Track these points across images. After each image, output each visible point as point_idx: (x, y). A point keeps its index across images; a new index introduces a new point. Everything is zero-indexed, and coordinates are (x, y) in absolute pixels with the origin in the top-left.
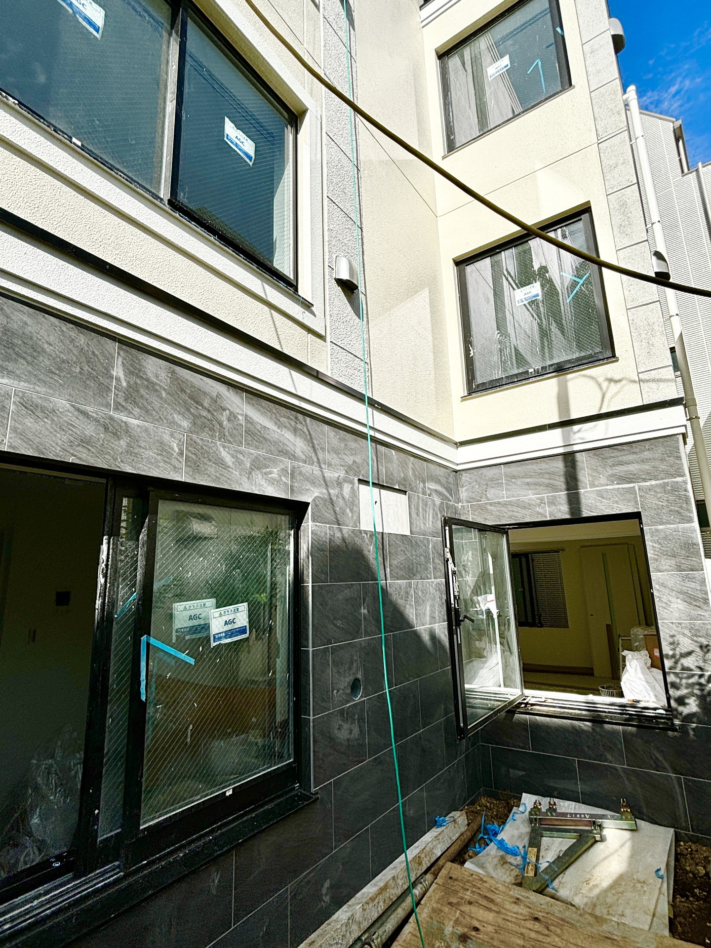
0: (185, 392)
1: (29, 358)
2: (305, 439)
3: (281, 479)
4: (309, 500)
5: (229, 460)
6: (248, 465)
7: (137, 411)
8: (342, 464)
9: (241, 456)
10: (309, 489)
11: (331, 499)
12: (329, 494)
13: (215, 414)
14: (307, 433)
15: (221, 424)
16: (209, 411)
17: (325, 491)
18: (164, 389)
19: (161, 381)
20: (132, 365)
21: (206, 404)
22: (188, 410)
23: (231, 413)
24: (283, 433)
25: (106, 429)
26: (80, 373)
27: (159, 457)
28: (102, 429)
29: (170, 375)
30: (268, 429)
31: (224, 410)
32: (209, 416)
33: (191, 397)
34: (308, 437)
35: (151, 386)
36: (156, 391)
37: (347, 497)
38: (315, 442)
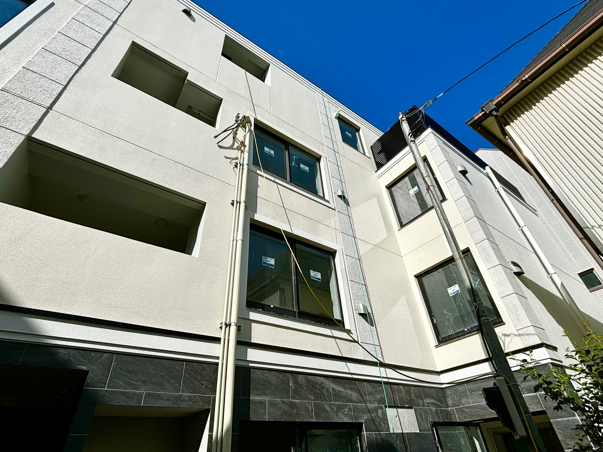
0: (311, 385)
1: (269, 388)
2: (357, 392)
3: (349, 413)
4: (363, 421)
5: (328, 409)
6: (336, 410)
7: (298, 397)
8: (376, 399)
9: (332, 406)
10: (362, 416)
11: (373, 419)
12: (372, 417)
13: (321, 390)
14: (357, 389)
15: (324, 394)
16: (319, 390)
17: (369, 415)
18: (304, 386)
19: (303, 383)
20: (294, 380)
21: (318, 388)
22: (313, 392)
23: (327, 388)
24: (347, 391)
25: (290, 406)
26: (282, 388)
27: (306, 414)
28: (289, 407)
29: (306, 380)
30: (341, 391)
31: (324, 388)
32: (320, 392)
33: (313, 386)
34: (358, 390)
35: (301, 386)
36: (302, 387)
37: (381, 416)
38: (361, 392)
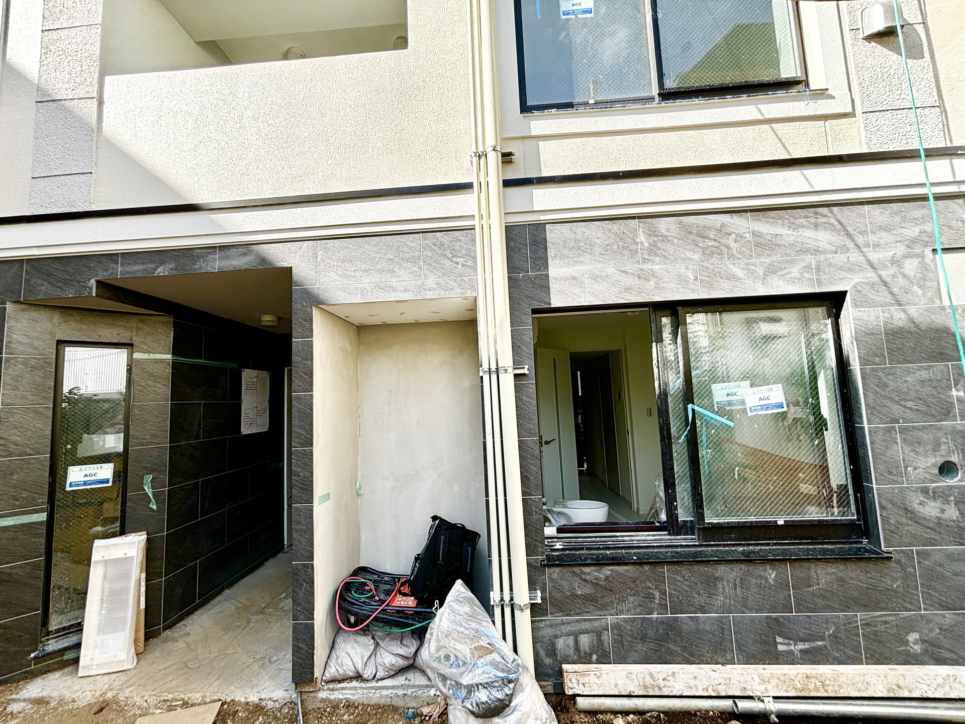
0: (692, 233)
2: (834, 229)
3: (803, 277)
4: (847, 288)
5: (740, 273)
6: (761, 273)
7: (658, 259)
8: (898, 239)
9: (753, 267)
10: (845, 277)
11: (883, 281)
12: (880, 277)
13: (721, 240)
14: (836, 223)
15: (728, 248)
16: (715, 240)
17: (874, 275)
18: (676, 238)
19: (672, 233)
20: (649, 230)
21: (712, 236)
22: (697, 246)
23: (737, 235)
25: (639, 277)
26: (618, 248)
27: (679, 286)
28: (637, 278)
29: (678, 226)
30: (781, 235)
31: (730, 234)
32: (716, 244)
33: (698, 235)
34: (839, 226)
35: (666, 239)
36: (669, 241)
37: (912, 274)
38: (849, 228)
